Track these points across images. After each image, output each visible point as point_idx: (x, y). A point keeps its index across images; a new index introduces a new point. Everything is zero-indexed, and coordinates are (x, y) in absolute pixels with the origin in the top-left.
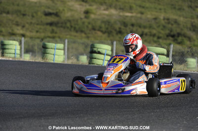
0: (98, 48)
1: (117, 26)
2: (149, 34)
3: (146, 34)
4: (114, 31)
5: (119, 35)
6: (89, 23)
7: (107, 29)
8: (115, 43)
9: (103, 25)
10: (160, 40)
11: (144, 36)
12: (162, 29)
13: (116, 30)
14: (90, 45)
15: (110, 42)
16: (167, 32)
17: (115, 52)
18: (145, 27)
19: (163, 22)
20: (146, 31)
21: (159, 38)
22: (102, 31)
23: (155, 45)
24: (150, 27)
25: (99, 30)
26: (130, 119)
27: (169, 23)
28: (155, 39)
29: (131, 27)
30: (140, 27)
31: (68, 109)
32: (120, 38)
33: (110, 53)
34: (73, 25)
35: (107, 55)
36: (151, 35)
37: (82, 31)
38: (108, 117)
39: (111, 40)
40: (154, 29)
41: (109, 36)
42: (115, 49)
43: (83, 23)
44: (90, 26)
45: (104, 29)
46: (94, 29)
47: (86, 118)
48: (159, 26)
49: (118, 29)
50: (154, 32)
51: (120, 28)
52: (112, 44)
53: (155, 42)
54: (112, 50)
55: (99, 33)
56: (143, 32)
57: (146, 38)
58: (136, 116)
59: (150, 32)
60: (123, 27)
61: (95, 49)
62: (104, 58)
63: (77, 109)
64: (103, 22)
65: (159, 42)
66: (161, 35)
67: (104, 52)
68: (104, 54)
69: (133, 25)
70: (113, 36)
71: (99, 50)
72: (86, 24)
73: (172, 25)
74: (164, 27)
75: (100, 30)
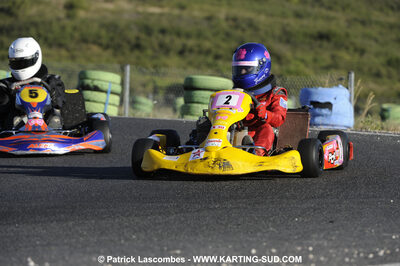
0: (93, 80)
1: (132, 34)
2: (196, 49)
3: (191, 51)
4: (125, 44)
5: (137, 53)
6: (75, 28)
7: (112, 39)
8: (128, 68)
9: (103, 33)
10: (220, 63)
11: (187, 54)
12: (224, 40)
13: (129, 42)
14: (77, 73)
15: (117, 66)
16: (234, 45)
17: (128, 86)
18: (188, 36)
19: (225, 25)
20: (191, 43)
21: (217, 57)
22: (100, 45)
23: (210, 71)
24: (200, 35)
25: (95, 43)
26: (160, 224)
27: (237, 27)
28: (210, 59)
29: (160, 36)
30: (179, 34)
31: (34, 204)
32: (138, 58)
33: (118, 89)
34: (42, 32)
35: (112, 93)
36: (200, 52)
37: (61, 46)
38: (117, 220)
39: (120, 63)
40: (206, 38)
41: (115, 55)
42: (128, 80)
43: (63, 28)
44: (77, 35)
45: (104, 41)
46: (84, 40)
47: (71, 223)
48: (216, 34)
49: (133, 41)
50: (207, 45)
51: (138, 38)
52: (122, 71)
53: (209, 66)
54: (122, 84)
55: (95, 49)
56: (184, 46)
57: (192, 57)
58: (173, 218)
59: (199, 46)
60: (143, 36)
61: (88, 82)
62: (107, 100)
63: (52, 204)
64: (103, 25)
65: (216, 65)
66: (221, 52)
67: (105, 86)
68: (106, 92)
69: (163, 31)
70: (123, 54)
71: (96, 83)
72: (69, 30)
73: (243, 30)
74: (228, 35)
75: (97, 42)
